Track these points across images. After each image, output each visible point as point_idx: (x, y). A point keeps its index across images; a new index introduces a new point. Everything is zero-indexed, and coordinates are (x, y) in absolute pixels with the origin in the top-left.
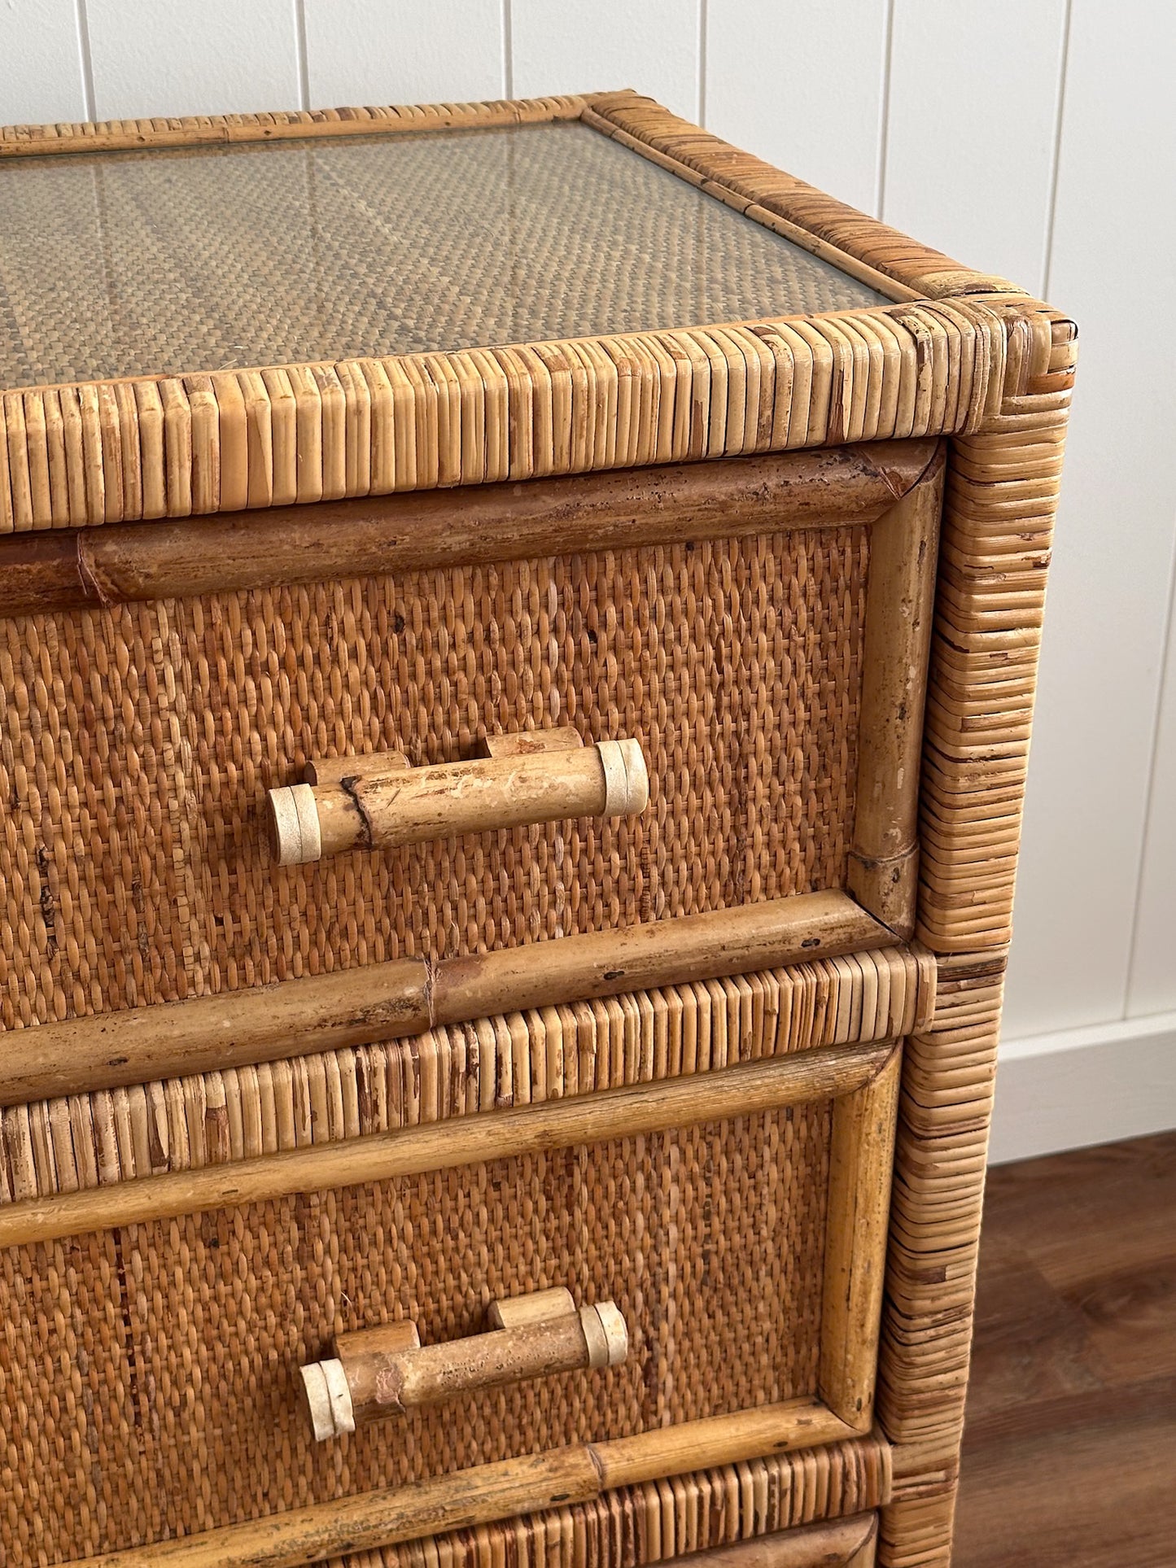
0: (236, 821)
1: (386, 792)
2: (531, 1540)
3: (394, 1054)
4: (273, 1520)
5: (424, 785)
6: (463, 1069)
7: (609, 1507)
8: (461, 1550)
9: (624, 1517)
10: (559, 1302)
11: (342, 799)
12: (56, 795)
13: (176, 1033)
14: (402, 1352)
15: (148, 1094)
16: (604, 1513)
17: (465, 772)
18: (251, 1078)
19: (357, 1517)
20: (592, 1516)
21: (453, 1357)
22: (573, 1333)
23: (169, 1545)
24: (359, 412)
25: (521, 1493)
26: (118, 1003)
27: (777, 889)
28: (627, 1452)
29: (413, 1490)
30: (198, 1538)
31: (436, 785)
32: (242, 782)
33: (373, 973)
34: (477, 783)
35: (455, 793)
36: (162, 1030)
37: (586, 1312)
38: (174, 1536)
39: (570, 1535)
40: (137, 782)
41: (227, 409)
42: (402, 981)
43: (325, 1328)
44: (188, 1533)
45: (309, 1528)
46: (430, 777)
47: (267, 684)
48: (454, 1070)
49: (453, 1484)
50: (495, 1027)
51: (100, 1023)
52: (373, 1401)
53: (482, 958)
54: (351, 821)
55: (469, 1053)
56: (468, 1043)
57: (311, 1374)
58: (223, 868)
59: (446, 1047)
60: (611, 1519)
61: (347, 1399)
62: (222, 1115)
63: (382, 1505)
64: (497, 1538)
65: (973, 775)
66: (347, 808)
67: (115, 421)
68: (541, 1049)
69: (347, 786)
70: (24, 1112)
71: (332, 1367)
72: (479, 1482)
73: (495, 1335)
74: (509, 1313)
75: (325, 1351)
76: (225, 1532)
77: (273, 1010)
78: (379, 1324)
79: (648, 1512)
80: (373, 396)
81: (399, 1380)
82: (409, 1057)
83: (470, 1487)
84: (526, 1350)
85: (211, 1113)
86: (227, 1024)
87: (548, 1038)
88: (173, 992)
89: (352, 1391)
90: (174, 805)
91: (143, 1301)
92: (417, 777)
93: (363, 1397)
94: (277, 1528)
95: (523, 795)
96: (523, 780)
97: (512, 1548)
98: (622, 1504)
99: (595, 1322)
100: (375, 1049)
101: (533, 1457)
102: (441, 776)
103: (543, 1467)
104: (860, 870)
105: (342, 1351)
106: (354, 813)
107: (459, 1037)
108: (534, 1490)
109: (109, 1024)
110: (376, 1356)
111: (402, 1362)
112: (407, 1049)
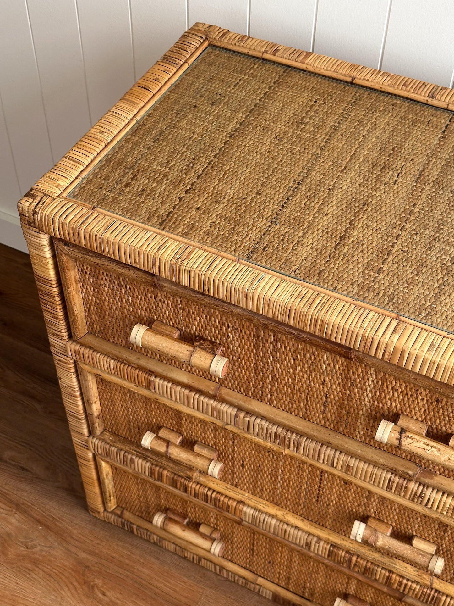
0: (378, 414)
1: (410, 441)
2: (406, 585)
3: (401, 481)
4: (343, 537)
5: (421, 445)
6: (418, 495)
7: (431, 591)
8: (387, 574)
9: (433, 596)
10: (432, 549)
11: (397, 435)
12: (334, 387)
13: (346, 446)
14: (382, 533)
15: (335, 452)
16: (428, 592)
17: (435, 447)
18: (362, 465)
19: (363, 551)
20: (425, 590)
21: (393, 545)
22: (427, 560)
23: (317, 526)
24: (434, 363)
25: (407, 574)
26: (336, 430)
28: (441, 585)
29: (380, 555)
30: (325, 529)
31: (424, 447)
32: (382, 408)
33: (404, 462)
34: (436, 453)
35: (428, 452)
36: (343, 443)
37: (435, 557)
38: (319, 524)
39: (417, 590)
40: (355, 394)
41: (398, 345)
42: (409, 469)
43: (369, 514)
44: (323, 526)
45: (351, 545)
46: (424, 443)
47: (396, 394)
48: (416, 494)
49: (391, 560)
50: (432, 491)
51: (330, 432)
52: (367, 541)
53: (436, 475)
54: (396, 443)
55: (421, 493)
56: (422, 491)
57: (357, 523)
58: (372, 421)
59: (416, 488)
60: (430, 595)
61: (361, 536)
62: (351, 468)
63: (371, 553)
64: (398, 578)
66: (397, 439)
67: (367, 335)
68: (442, 504)
69: (403, 431)
70: (305, 438)
71: (363, 525)
72: (398, 564)
73: (407, 546)
74: (416, 542)
75: (364, 519)
76: (331, 532)
77: (373, 455)
78: (383, 521)
79: (440, 600)
80: (440, 361)
81: (377, 540)
82: (404, 485)
83: (395, 564)
84: (412, 556)
85: (348, 466)
86: (359, 451)
87: (445, 503)
88: (351, 436)
89: (363, 535)
90: (363, 403)
91: (325, 483)
92: (421, 441)
93: (365, 538)
94: (343, 540)
95: (447, 463)
96: (449, 459)
97: (401, 583)
98: (435, 593)
99: (434, 562)
100: (397, 477)
101: (416, 569)
102: (427, 445)
103: (416, 573)
105: (369, 523)
106: (398, 441)
107: (421, 488)
108: (411, 576)
109: (331, 434)
110: (375, 530)
111: (380, 536)
112: (405, 482)
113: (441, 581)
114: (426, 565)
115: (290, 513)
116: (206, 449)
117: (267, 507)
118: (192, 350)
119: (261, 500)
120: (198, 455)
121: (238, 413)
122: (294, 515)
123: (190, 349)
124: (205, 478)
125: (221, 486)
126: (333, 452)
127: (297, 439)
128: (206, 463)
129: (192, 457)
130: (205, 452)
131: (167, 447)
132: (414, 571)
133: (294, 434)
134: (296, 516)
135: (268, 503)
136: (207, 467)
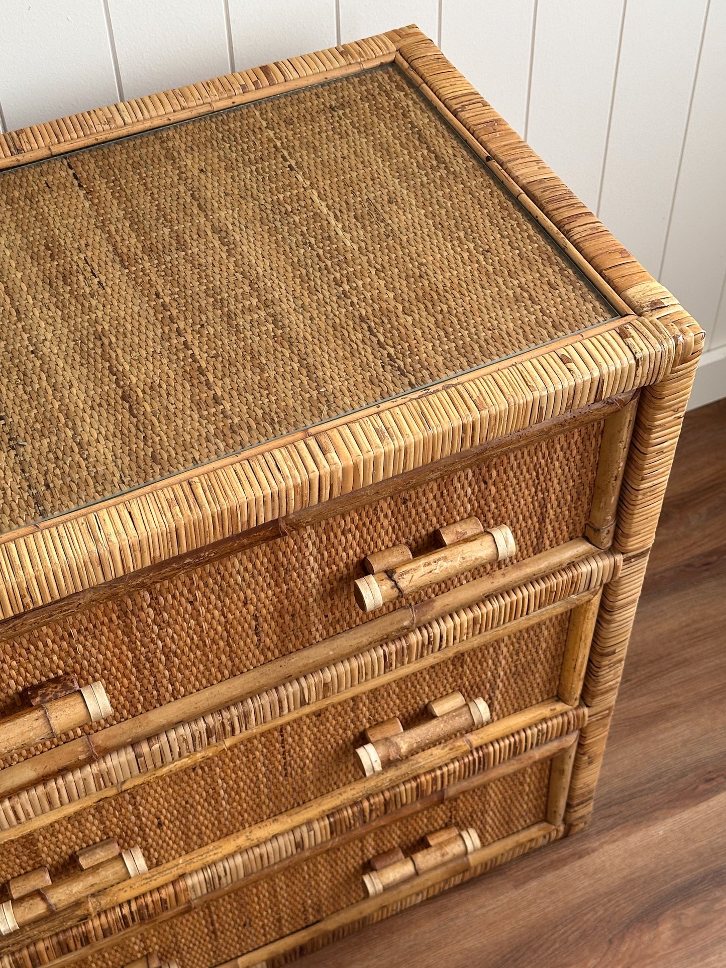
0: (335, 583)
1: (407, 577)
2: (442, 775)
3: (398, 644)
4: (338, 791)
5: (423, 570)
6: (426, 643)
7: (473, 755)
8: (414, 784)
9: (479, 758)
10: (458, 700)
11: (390, 583)
12: (263, 595)
13: (311, 661)
14: (397, 735)
15: (299, 683)
16: (471, 758)
17: (439, 560)
18: (341, 668)
20: (466, 760)
21: (419, 735)
22: (468, 716)
23: (298, 809)
24: (400, 450)
25: (439, 761)
26: (285, 653)
27: (556, 543)
28: (481, 735)
30: (308, 804)
31: (428, 569)
32: (338, 570)
34: (445, 564)
35: (436, 571)
36: (305, 661)
37: (471, 705)
38: (299, 805)
39: (458, 769)
40: (295, 582)
41: (345, 463)
42: (402, 620)
43: (361, 728)
44: (304, 803)
45: (353, 792)
46: (425, 566)
47: (350, 536)
48: (423, 644)
49: (411, 763)
50: (439, 624)
51: (279, 663)
52: (389, 759)
53: (433, 601)
54: (395, 593)
55: (429, 637)
56: (429, 634)
57: (361, 752)
58: (329, 599)
59: (420, 638)
60: (474, 760)
61: (379, 762)
62: (330, 685)
63: (382, 777)
64: (429, 777)
65: (644, 494)
66: (392, 588)
67: (299, 481)
68: (458, 628)
69: (389, 573)
70: (250, 701)
71: (369, 747)
72: (421, 760)
73: (434, 722)
74: (439, 708)
75: (362, 739)
76: (319, 800)
77: (350, 643)
78: (383, 722)
79: (489, 754)
80: (405, 442)
81: (398, 749)
82: (405, 645)
83: (418, 763)
84: (449, 727)
85: (326, 685)
86: (331, 653)
87: (461, 625)
88: (308, 644)
89: (380, 758)
90: (310, 585)
91: (290, 740)
92: (419, 566)
93: (384, 759)
94: (340, 794)
95: (464, 565)
96: (463, 558)
97: (435, 780)
98: (478, 753)
99: (476, 710)
100: (390, 644)
101: (442, 745)
102: (429, 564)
103: (447, 749)
104: (592, 532)
105: (372, 739)
106: (396, 589)
107: (425, 632)
108: (444, 759)
109: (282, 663)
110: (386, 739)
111: (398, 740)
112: (404, 641)
113: (477, 731)
114: (470, 721)
115: (253, 828)
116: (98, 851)
117: (220, 850)
118: (42, 712)
119: (204, 849)
121: (138, 750)
122: (259, 825)
123: (38, 714)
124: (108, 895)
125: (137, 884)
126: (296, 685)
127: (241, 709)
128: (117, 867)
129: (91, 877)
130: (101, 855)
131: (44, 899)
132: (443, 749)
133: (232, 709)
134: (264, 824)
135: (216, 844)
136: (124, 870)
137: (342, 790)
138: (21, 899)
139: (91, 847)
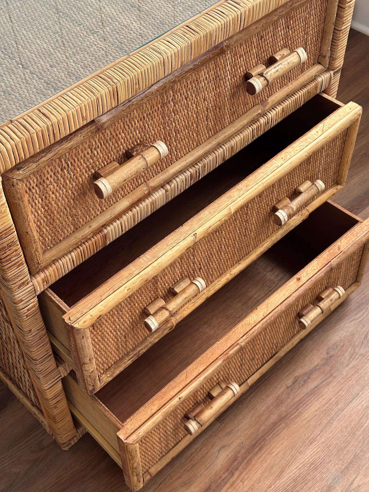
10: (308, 183)
14: (289, 203)
19: (275, 238)
21: (299, 201)
22: (316, 188)
23: (247, 256)
29: (281, 229)
30: (251, 253)
43: (272, 206)
45: (268, 243)
52: (290, 213)
57: (277, 214)
63: (278, 234)
71: (280, 211)
73: (303, 194)
74: (301, 189)
75: (276, 209)
78: (282, 200)
81: (293, 209)
83: (290, 224)
89: (286, 214)
91: (249, 213)
93: (288, 215)
99: (319, 185)
105: (280, 208)
110: (286, 206)
111: (291, 205)
114: (318, 191)
115: (231, 269)
116: (181, 283)
117: (220, 282)
119: (213, 283)
120: (184, 291)
122: (233, 267)
124: (179, 314)
125: (190, 306)
129: (184, 295)
130: (183, 285)
131: (167, 309)
132: (298, 216)
134: (235, 266)
135: (217, 280)
137: (263, 243)
138: (156, 313)
139: (177, 283)
